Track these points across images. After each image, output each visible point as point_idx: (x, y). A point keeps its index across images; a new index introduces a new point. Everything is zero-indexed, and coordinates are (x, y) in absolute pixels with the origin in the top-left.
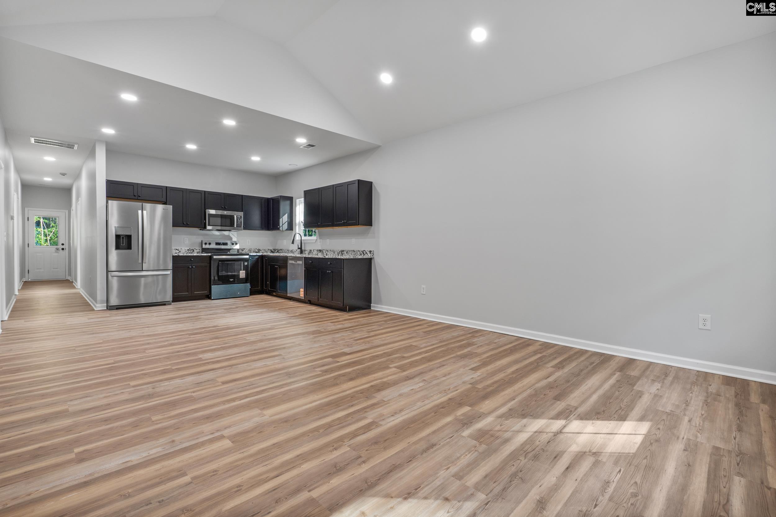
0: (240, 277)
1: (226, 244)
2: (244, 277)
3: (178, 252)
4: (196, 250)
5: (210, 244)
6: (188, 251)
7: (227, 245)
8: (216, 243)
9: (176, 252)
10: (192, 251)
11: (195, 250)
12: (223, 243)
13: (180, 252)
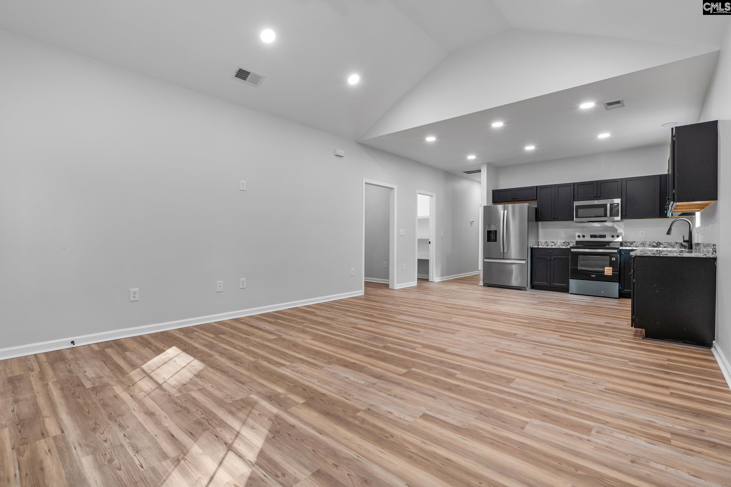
0: (605, 274)
1: (604, 236)
2: (611, 274)
3: (554, 244)
4: (572, 242)
5: (584, 236)
6: (563, 244)
7: (605, 238)
8: (591, 235)
9: (552, 245)
10: (568, 244)
11: (570, 243)
12: (599, 235)
13: (556, 244)
